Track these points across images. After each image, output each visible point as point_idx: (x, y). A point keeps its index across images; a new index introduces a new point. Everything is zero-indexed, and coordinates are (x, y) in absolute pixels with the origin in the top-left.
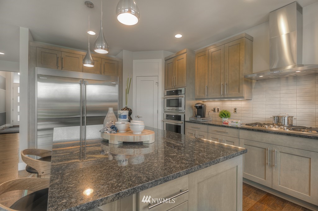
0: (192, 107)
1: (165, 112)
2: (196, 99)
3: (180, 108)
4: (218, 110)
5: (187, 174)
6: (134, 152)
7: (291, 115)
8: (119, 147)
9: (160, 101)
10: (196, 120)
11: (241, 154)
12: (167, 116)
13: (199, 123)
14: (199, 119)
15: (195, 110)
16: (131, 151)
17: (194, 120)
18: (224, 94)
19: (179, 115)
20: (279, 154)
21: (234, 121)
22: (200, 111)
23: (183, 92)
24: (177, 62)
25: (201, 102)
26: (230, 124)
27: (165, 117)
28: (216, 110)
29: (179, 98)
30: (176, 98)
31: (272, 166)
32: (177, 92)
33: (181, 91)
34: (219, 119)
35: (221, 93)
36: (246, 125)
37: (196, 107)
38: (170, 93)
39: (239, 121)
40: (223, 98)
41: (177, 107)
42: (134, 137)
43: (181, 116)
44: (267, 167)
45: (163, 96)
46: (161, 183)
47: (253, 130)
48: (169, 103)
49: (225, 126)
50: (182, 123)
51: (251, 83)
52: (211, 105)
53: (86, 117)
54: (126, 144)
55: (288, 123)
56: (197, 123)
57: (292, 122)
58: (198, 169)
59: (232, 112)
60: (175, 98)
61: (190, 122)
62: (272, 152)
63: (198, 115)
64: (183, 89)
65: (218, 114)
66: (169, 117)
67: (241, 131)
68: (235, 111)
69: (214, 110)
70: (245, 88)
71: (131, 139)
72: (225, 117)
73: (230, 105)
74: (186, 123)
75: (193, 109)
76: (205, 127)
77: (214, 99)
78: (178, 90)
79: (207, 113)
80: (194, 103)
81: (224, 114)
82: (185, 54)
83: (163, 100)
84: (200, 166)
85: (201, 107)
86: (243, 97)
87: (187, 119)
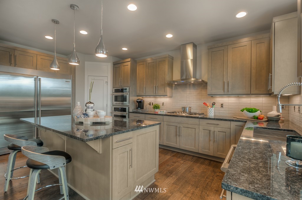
0: (134, 101)
1: (113, 105)
2: (138, 96)
3: (124, 103)
4: (153, 104)
5: (132, 131)
6: (101, 128)
7: (190, 106)
8: (91, 126)
9: (109, 97)
10: (137, 111)
11: (158, 125)
12: (115, 108)
13: (139, 113)
14: (140, 110)
15: (137, 104)
16: (98, 127)
17: (136, 111)
18: (156, 93)
19: (124, 107)
20: (183, 128)
21: (162, 111)
22: (140, 104)
23: (128, 91)
24: (123, 67)
25: (141, 98)
26: (159, 113)
27: (113, 110)
28: (151, 104)
29: (124, 95)
30: (122, 95)
31: (179, 136)
32: (122, 91)
33: (126, 89)
34: (153, 110)
35: (154, 92)
36: (168, 113)
37: (137, 102)
38: (117, 91)
39: (165, 111)
40: (155, 96)
41: (122, 101)
42: (101, 119)
43: (126, 108)
44: (177, 136)
45: (112, 93)
46: (121, 133)
47: (171, 116)
48: (116, 99)
49: (156, 114)
50: (127, 114)
51: (172, 86)
52: (147, 100)
53: (41, 111)
54: (95, 124)
55: (189, 111)
56: (138, 113)
57: (191, 110)
58: (137, 130)
59: (161, 105)
60: (120, 95)
61: (133, 112)
62: (180, 127)
63: (139, 107)
64: (128, 88)
65: (153, 106)
66: (116, 109)
67: (165, 117)
68: (163, 105)
69: (150, 104)
70: (168, 90)
71: (99, 120)
72: (157, 109)
73: (160, 100)
74: (130, 113)
75: (135, 103)
76: (143, 115)
77: (150, 96)
78: (123, 89)
79: (145, 106)
80: (136, 98)
81: (156, 107)
82: (130, 62)
83: (111, 96)
84: (138, 128)
85: (140, 102)
86: (167, 95)
87: (131, 111)
